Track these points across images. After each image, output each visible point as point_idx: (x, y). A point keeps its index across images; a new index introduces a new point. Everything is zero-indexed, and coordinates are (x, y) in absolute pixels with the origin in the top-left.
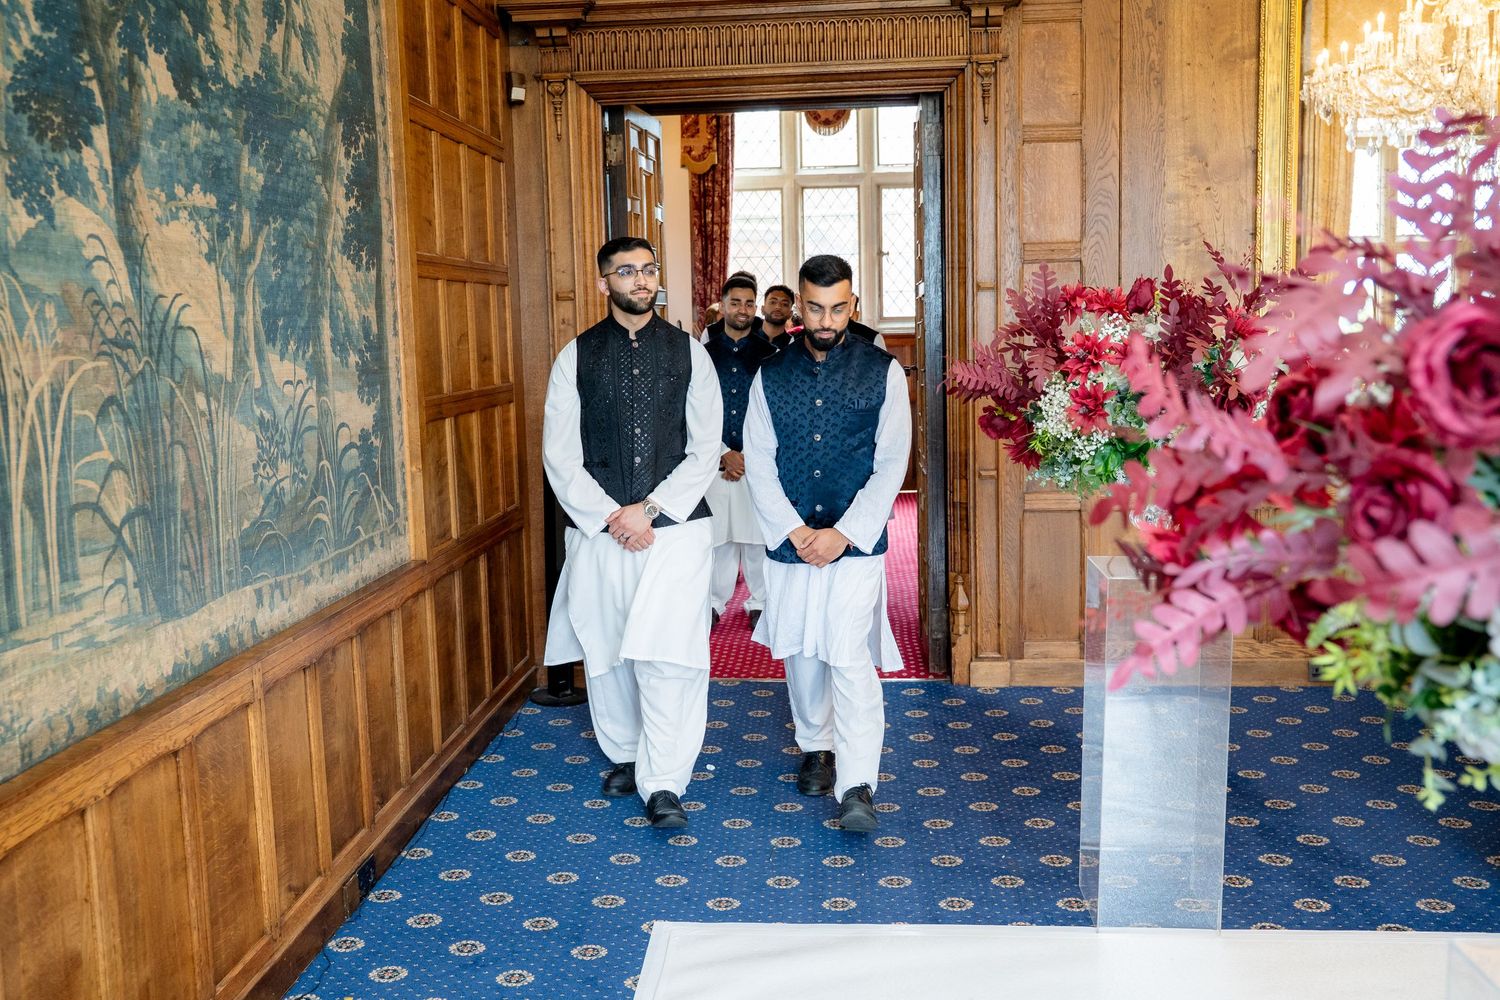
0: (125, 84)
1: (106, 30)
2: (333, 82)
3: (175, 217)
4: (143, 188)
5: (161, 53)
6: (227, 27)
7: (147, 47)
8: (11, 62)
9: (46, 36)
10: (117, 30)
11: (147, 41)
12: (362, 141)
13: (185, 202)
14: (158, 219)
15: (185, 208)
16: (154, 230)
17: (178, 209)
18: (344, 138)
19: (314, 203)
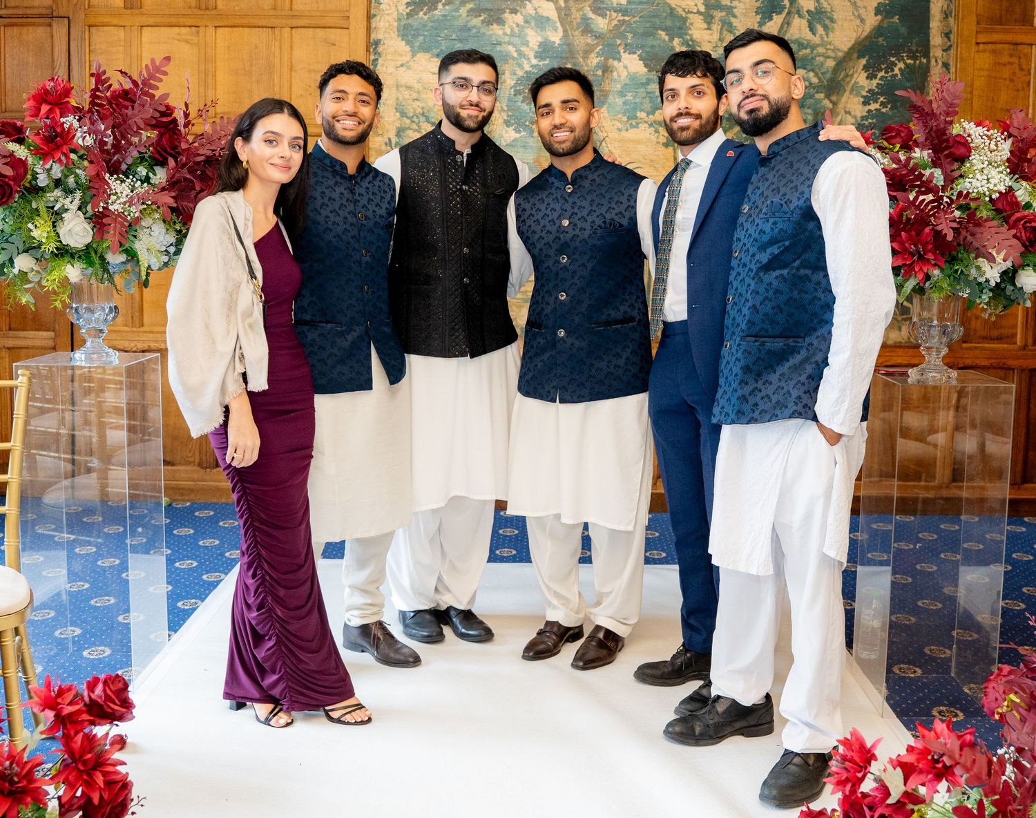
0: (599, 72)
1: (587, 52)
2: (855, 35)
3: (637, 126)
4: (606, 115)
5: (634, 53)
6: (709, 29)
7: (622, 54)
8: (515, 77)
9: (541, 63)
10: (597, 50)
11: (622, 51)
12: (901, 65)
13: (646, 119)
14: (618, 129)
15: (646, 122)
16: (613, 135)
17: (637, 123)
18: (866, 68)
19: (809, 111)
